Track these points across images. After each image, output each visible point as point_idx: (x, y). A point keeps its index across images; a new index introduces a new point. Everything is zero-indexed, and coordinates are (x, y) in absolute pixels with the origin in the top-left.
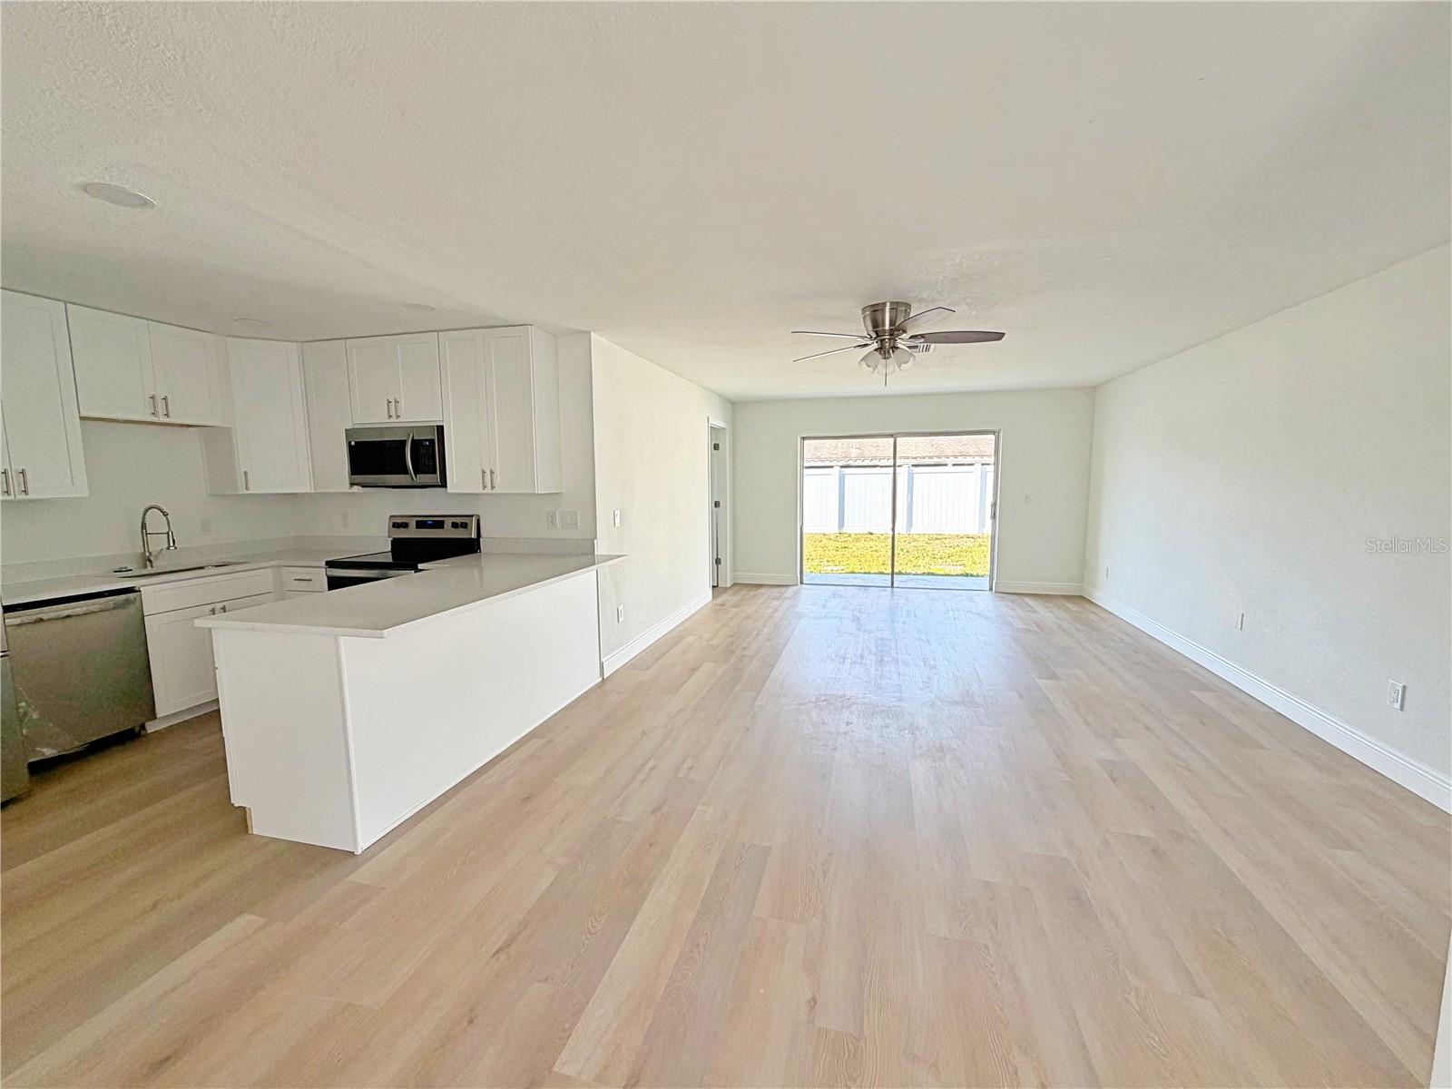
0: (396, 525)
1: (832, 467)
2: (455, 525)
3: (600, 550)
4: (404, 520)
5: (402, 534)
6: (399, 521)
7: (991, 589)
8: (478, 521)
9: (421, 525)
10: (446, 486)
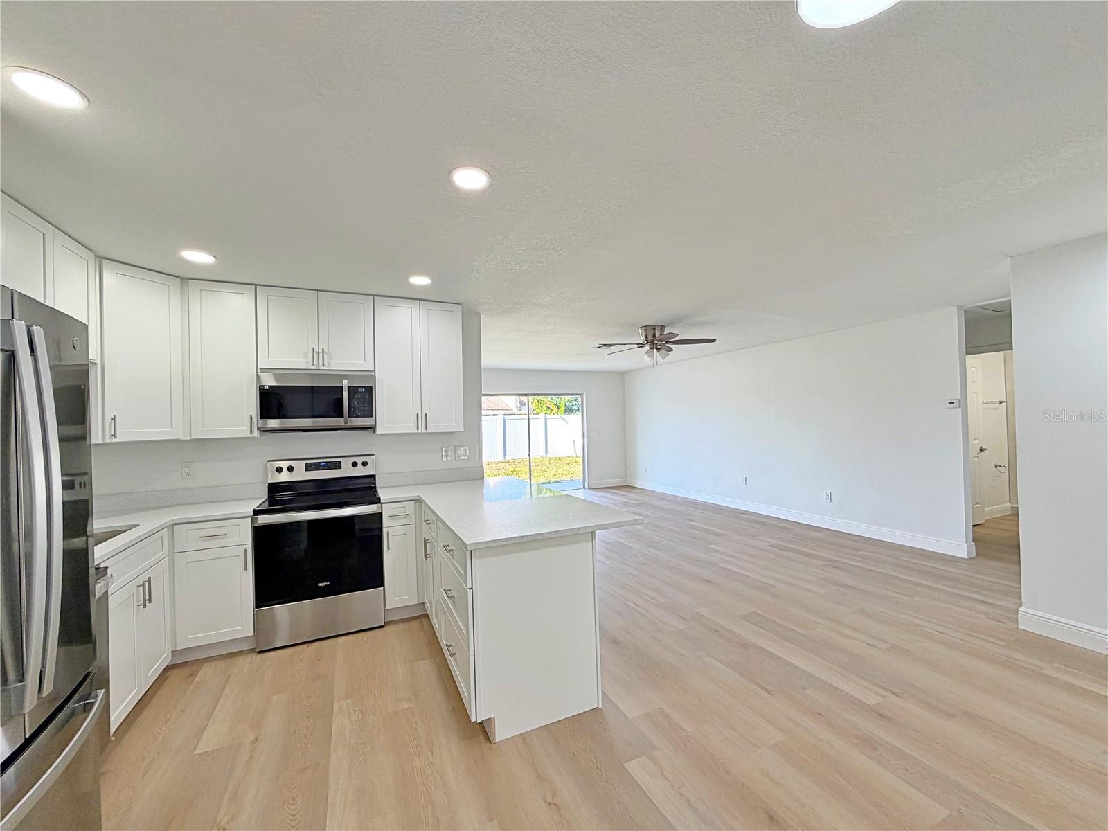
1: (497, 415)
2: (355, 465)
4: (288, 464)
6: (283, 464)
7: (584, 487)
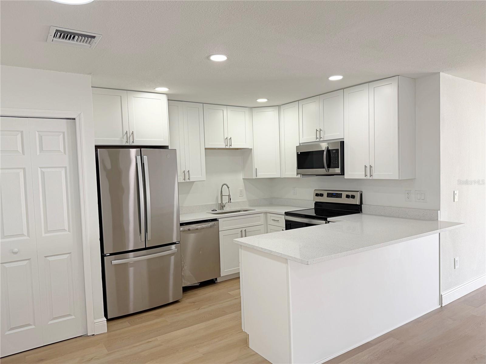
0: (317, 195)
2: (348, 196)
4: (321, 192)
5: (320, 199)
6: (319, 192)
8: (361, 195)
9: (330, 195)
10: (344, 175)
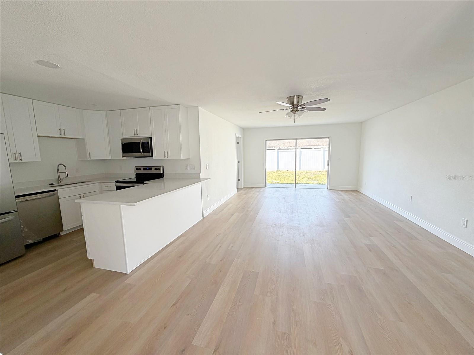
0: (137, 169)
1: (275, 149)
2: (156, 169)
3: (202, 176)
5: (139, 172)
7: (327, 188)
8: (163, 168)
9: (145, 169)
10: (153, 157)
